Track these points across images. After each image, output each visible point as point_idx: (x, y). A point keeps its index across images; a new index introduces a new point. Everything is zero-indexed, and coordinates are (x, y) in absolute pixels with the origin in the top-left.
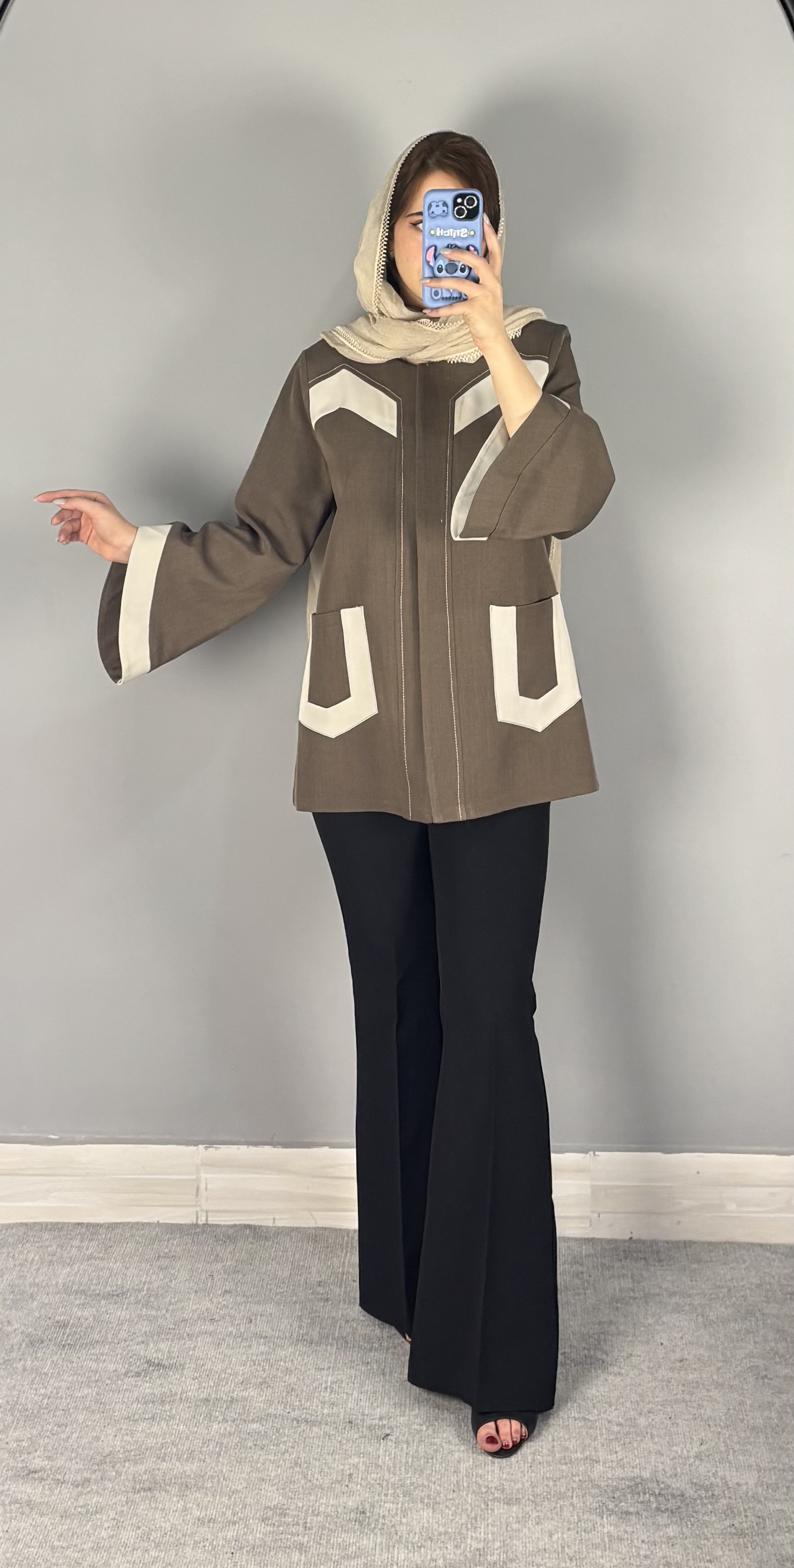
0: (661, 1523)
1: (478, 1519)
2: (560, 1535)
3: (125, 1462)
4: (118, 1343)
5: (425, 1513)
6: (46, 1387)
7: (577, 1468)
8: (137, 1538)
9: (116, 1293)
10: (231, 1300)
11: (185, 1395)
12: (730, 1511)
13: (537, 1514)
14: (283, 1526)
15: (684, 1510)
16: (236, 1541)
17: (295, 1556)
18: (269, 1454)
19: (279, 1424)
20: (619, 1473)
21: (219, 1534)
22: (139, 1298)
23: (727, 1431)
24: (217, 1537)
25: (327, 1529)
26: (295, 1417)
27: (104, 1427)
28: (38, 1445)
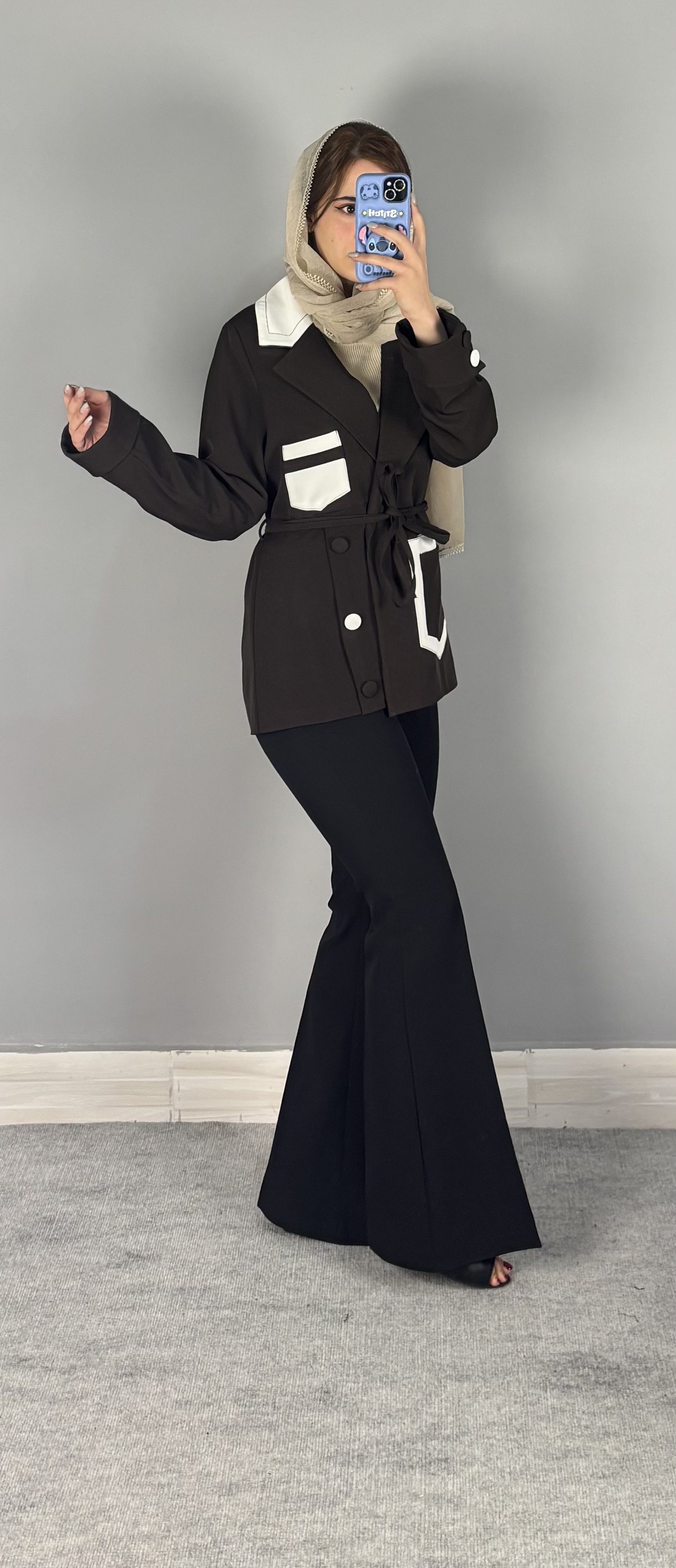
0: (599, 1395)
1: (433, 1395)
2: (507, 1409)
3: (108, 1349)
4: (101, 1237)
5: (384, 1391)
6: (35, 1281)
7: (521, 1345)
8: (120, 1422)
9: (98, 1190)
10: (203, 1194)
11: (162, 1284)
12: (662, 1383)
13: (486, 1390)
14: (254, 1407)
15: (620, 1382)
16: (210, 1422)
17: (266, 1434)
18: (240, 1339)
19: (249, 1310)
20: (560, 1348)
21: (195, 1416)
22: (119, 1193)
23: (658, 1307)
24: (194, 1418)
25: (294, 1408)
26: (263, 1303)
27: (89, 1316)
28: (27, 1335)
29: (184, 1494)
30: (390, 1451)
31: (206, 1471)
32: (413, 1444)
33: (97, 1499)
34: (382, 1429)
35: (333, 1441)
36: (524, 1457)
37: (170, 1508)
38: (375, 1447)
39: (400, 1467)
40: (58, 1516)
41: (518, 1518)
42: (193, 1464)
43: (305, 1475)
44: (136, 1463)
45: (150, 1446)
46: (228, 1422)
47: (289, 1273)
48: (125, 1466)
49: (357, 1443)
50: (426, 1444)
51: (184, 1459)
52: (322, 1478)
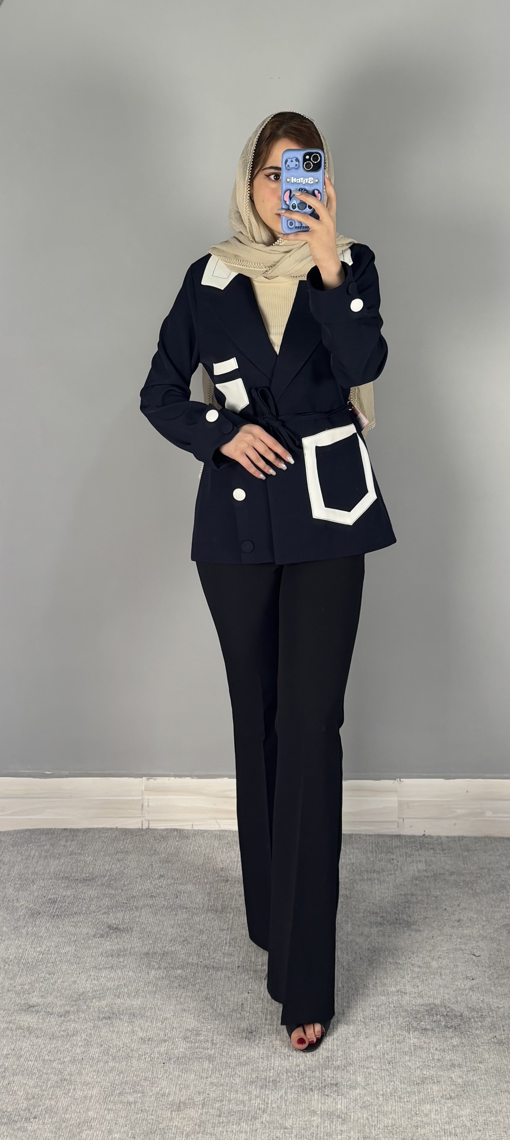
0: (448, 1036)
2: (381, 1046)
3: (93, 999)
4: (90, 914)
6: (41, 946)
7: (392, 998)
8: (101, 1053)
9: (88, 878)
10: (164, 883)
11: (133, 950)
12: (493, 1027)
14: (198, 1043)
15: (463, 1026)
16: (166, 1054)
17: (206, 1064)
18: (188, 992)
19: (195, 970)
20: (419, 1001)
22: (104, 881)
23: (490, 970)
24: (154, 1051)
25: (227, 1044)
26: (206, 965)
27: (79, 974)
28: (35, 988)
29: (146, 1109)
30: (296, 1078)
31: (162, 1092)
32: (313, 1072)
33: (83, 1113)
34: (290, 1060)
35: (255, 1070)
36: (393, 1083)
37: (135, 1120)
38: (285, 1074)
39: (303, 1089)
40: (54, 1126)
41: (388, 1129)
42: (153, 1086)
43: (234, 1096)
44: (111, 1086)
45: (122, 1072)
46: (179, 1054)
47: (224, 942)
48: (103, 1087)
49: (272, 1071)
50: (322, 1072)
51: (146, 1082)
52: (246, 1098)
